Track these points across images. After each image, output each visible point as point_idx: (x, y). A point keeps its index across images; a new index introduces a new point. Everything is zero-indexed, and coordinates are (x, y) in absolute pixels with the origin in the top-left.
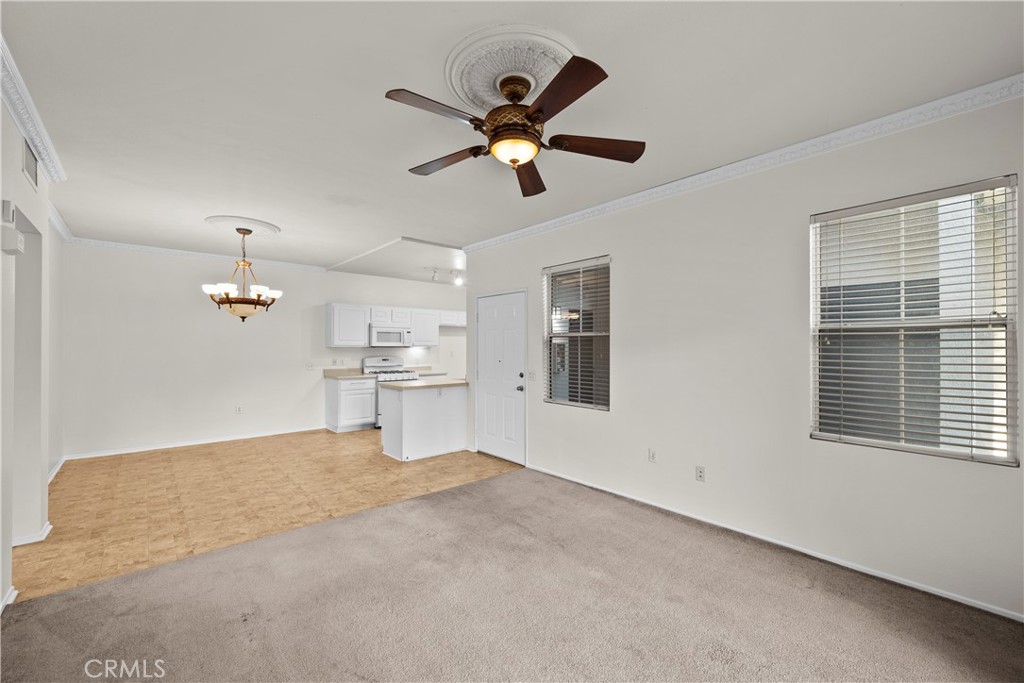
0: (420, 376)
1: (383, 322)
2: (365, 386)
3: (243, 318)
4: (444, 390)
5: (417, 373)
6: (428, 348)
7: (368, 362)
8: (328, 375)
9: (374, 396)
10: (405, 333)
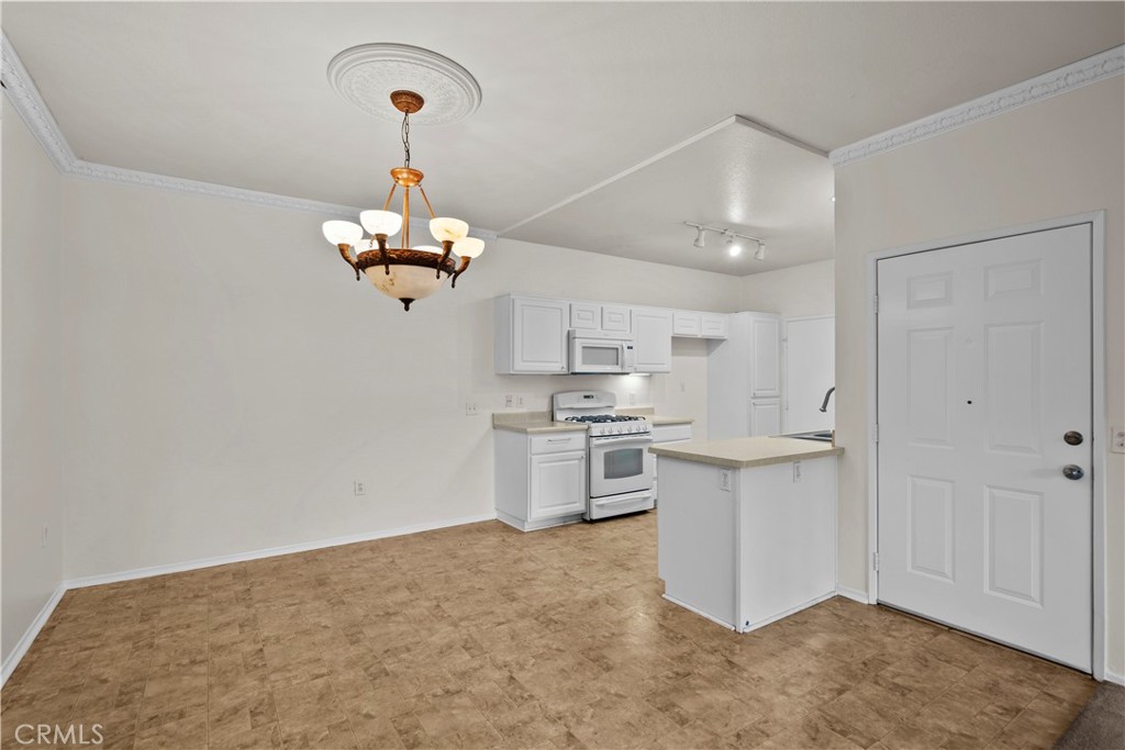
0: (655, 425)
1: (590, 332)
2: (569, 446)
3: (407, 302)
4: (803, 464)
5: (650, 419)
6: (650, 376)
7: (564, 401)
8: (498, 424)
9: (583, 461)
10: (625, 348)
